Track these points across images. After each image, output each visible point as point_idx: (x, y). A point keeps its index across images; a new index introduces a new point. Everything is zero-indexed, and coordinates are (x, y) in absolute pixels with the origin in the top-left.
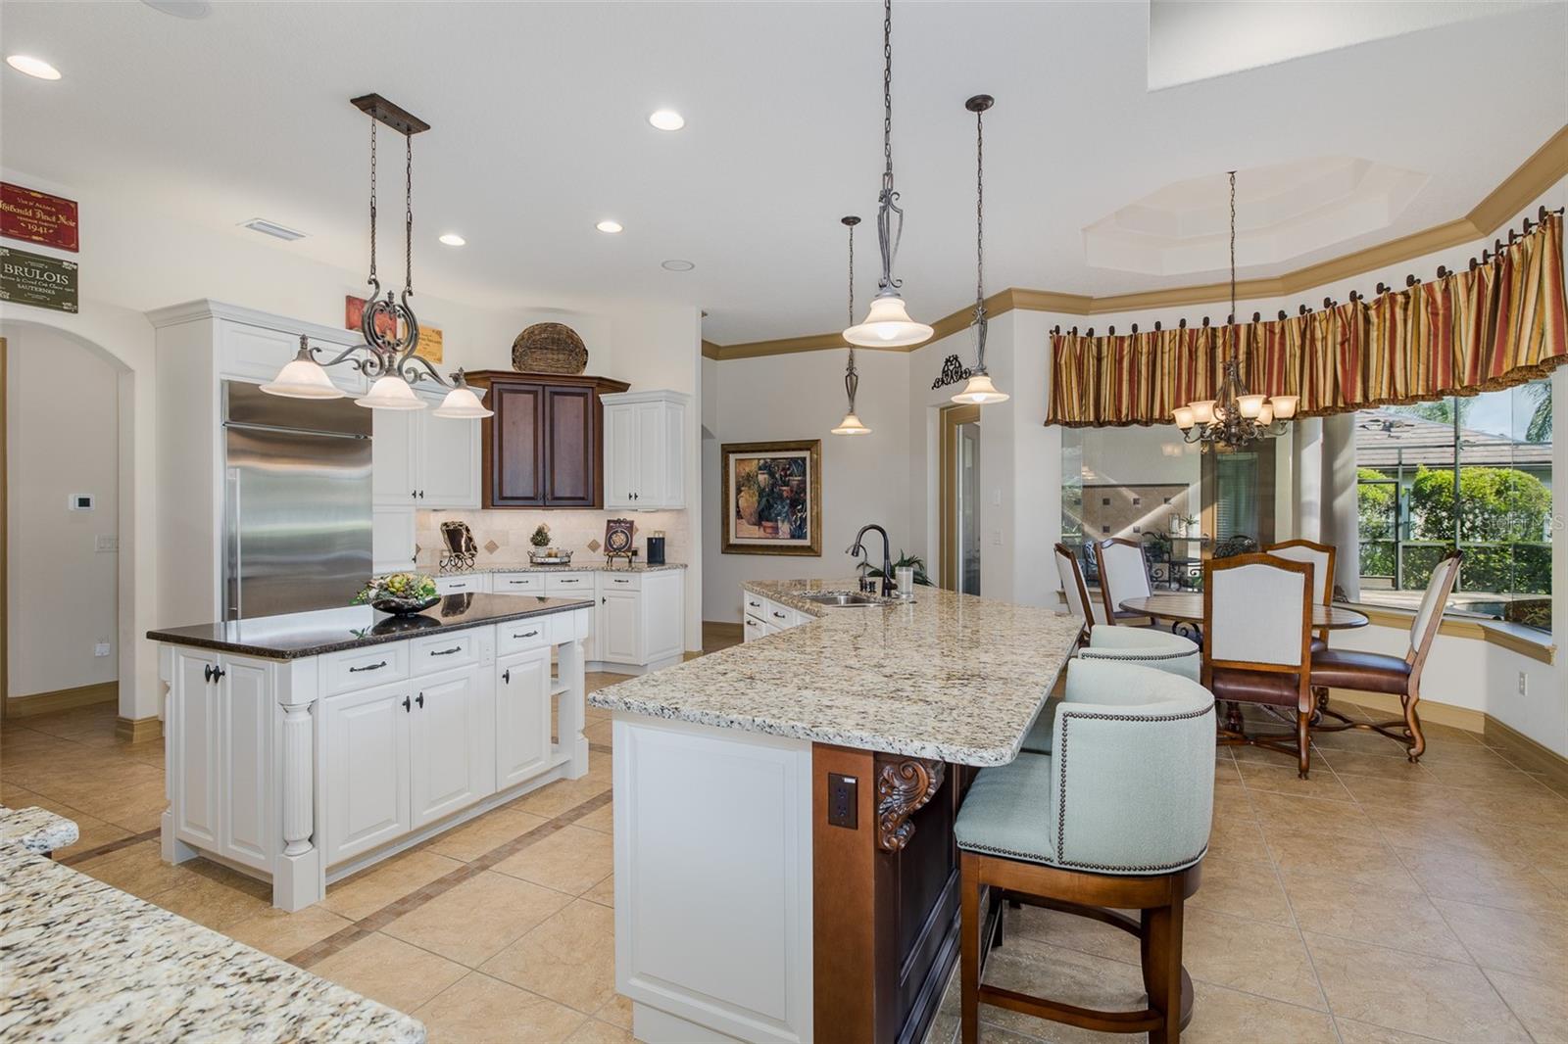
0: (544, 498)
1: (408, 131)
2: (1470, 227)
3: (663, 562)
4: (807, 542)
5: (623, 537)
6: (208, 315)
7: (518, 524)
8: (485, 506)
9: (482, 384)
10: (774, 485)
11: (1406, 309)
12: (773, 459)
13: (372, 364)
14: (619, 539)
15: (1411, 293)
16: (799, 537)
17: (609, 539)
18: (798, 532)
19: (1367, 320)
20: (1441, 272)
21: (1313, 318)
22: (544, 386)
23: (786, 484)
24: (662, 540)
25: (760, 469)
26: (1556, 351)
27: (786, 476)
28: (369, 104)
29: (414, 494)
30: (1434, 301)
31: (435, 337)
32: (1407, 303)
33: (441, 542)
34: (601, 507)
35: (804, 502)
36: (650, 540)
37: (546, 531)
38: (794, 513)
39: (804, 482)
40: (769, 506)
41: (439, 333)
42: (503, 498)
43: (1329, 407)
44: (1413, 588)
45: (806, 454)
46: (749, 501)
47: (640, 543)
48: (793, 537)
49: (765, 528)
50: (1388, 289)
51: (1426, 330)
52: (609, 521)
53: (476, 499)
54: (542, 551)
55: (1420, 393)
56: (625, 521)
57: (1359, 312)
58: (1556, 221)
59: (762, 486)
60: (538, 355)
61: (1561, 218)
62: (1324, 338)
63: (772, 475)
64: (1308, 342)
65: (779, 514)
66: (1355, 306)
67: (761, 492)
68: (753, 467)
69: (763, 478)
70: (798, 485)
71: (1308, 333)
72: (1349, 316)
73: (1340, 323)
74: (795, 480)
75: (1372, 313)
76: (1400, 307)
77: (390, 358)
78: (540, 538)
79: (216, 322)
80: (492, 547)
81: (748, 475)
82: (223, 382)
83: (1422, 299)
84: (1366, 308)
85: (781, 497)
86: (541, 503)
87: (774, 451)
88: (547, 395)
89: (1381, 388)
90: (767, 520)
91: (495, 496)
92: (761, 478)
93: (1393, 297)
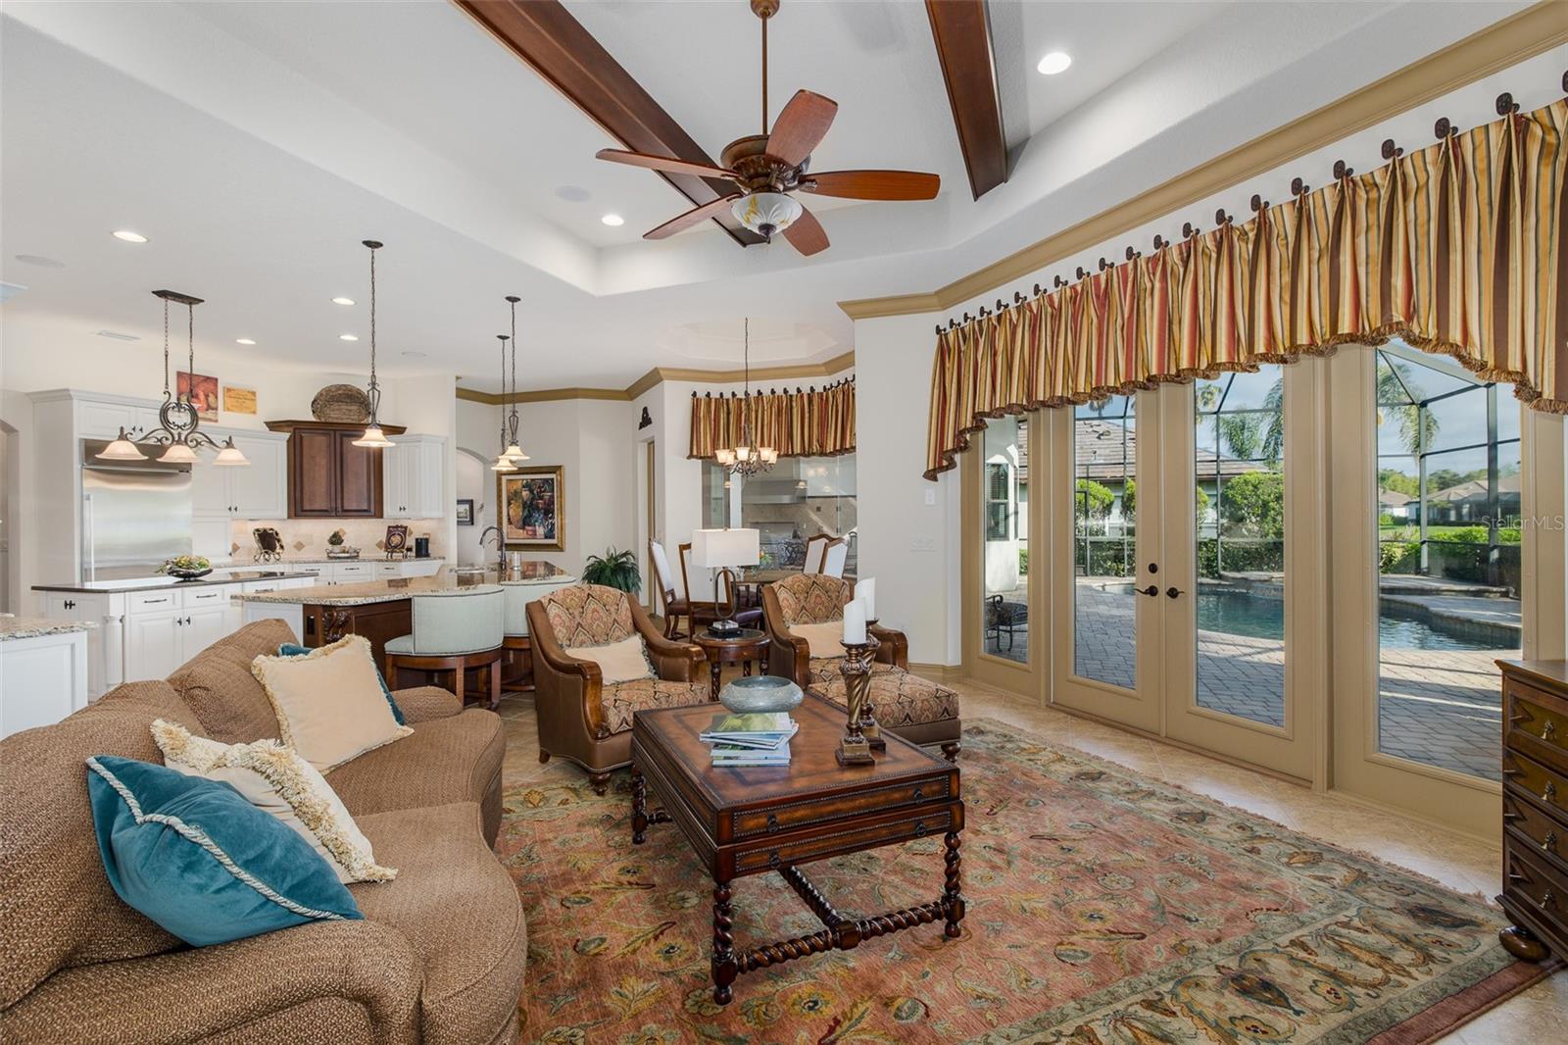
0: (338, 510)
1: (191, 304)
3: (427, 555)
4: (554, 541)
5: (399, 538)
6: (70, 398)
7: (318, 530)
8: (289, 517)
9: (286, 429)
10: (533, 499)
12: (532, 480)
13: (167, 439)
14: (396, 540)
16: (550, 538)
17: (388, 539)
18: (549, 535)
22: (335, 430)
23: (541, 498)
24: (427, 540)
25: (523, 487)
27: (541, 492)
28: (162, 294)
29: (230, 509)
31: (250, 396)
33: (253, 543)
34: (381, 516)
35: (553, 513)
36: (417, 540)
37: (341, 534)
38: (547, 520)
39: (553, 496)
40: (530, 516)
41: (254, 393)
42: (303, 511)
44: (1101, 575)
45: (553, 476)
46: (517, 512)
47: (411, 542)
48: (546, 537)
49: (527, 531)
52: (389, 527)
53: (284, 512)
54: (337, 548)
56: (401, 527)
59: (525, 499)
60: (335, 406)
63: (531, 491)
65: (536, 521)
67: (525, 505)
68: (519, 485)
69: (525, 494)
70: (549, 499)
74: (547, 495)
77: (179, 434)
78: (336, 539)
79: (75, 402)
80: (299, 546)
81: (516, 492)
82: (81, 440)
85: (538, 508)
86: (334, 514)
87: (532, 473)
88: (338, 436)
90: (529, 526)
91: (298, 509)
92: (524, 493)
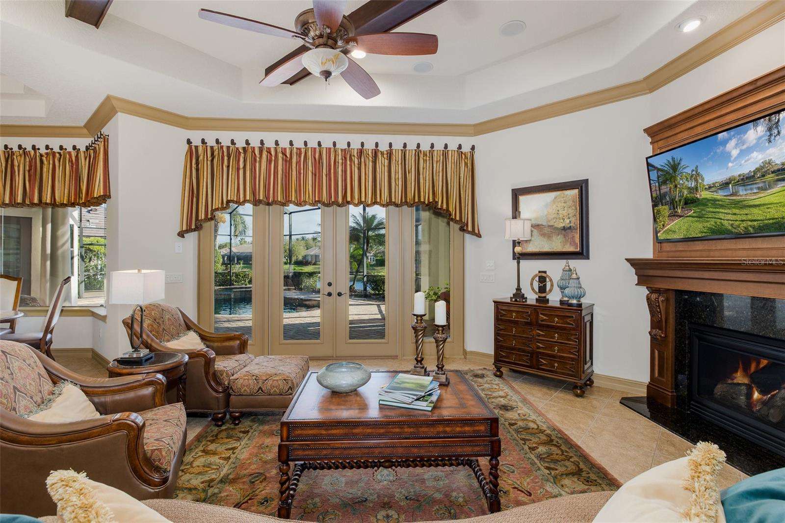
2: (85, 131)
11: (59, 161)
15: (62, 153)
19: (42, 162)
20: (74, 148)
21: (13, 153)
26: (104, 193)
30: (72, 161)
32: (60, 158)
43: (20, 203)
50: (52, 149)
51: (69, 173)
55: (65, 202)
57: (37, 157)
58: (106, 139)
61: (108, 139)
62: (19, 166)
64: (9, 166)
66: (35, 153)
71: (10, 160)
72: (32, 156)
73: (28, 160)
75: (44, 159)
76: (57, 159)
83: (67, 159)
84: (41, 156)
89: (47, 198)
93: (54, 154)
